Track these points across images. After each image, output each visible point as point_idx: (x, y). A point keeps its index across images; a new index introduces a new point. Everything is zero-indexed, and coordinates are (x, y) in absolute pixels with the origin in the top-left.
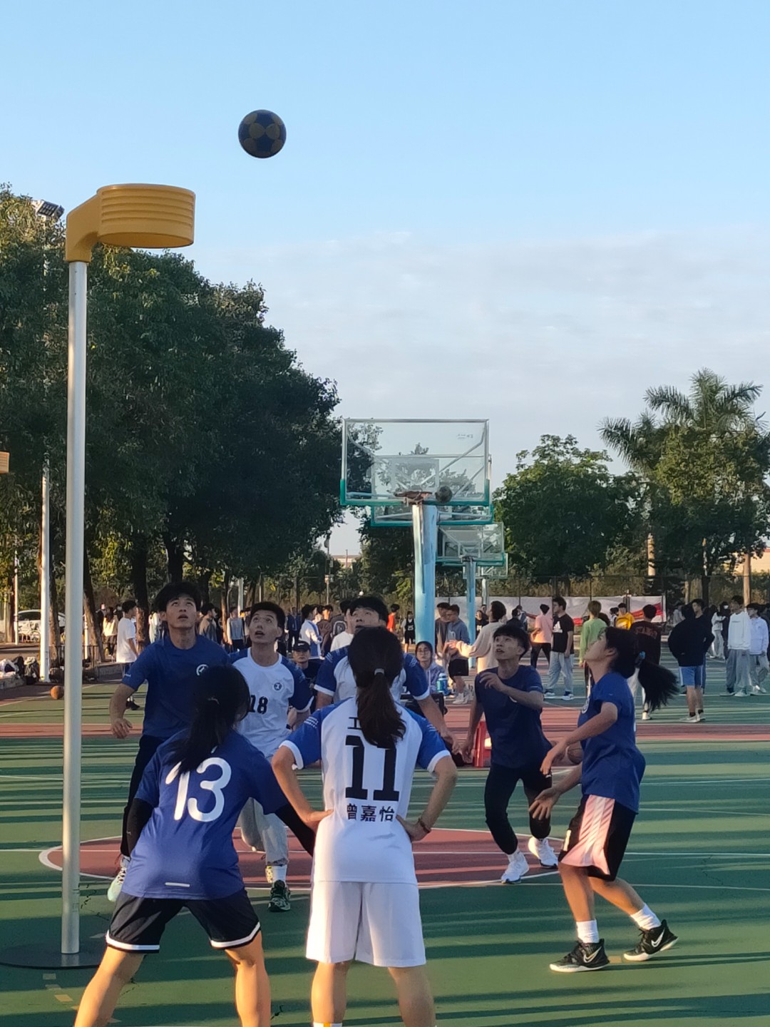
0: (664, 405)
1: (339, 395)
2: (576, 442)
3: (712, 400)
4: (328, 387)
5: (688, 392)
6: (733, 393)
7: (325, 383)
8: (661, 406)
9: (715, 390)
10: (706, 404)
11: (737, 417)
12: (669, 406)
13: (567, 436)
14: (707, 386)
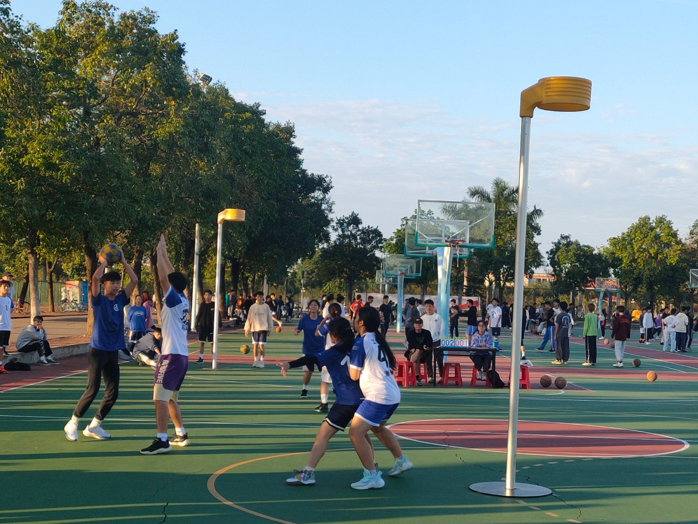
0: (477, 196)
1: (332, 184)
2: (433, 214)
3: (502, 195)
4: (327, 180)
5: (489, 189)
6: (513, 190)
7: (326, 177)
8: (475, 197)
9: (504, 188)
10: (499, 196)
11: (515, 204)
12: (479, 197)
13: (428, 210)
14: (500, 187)
